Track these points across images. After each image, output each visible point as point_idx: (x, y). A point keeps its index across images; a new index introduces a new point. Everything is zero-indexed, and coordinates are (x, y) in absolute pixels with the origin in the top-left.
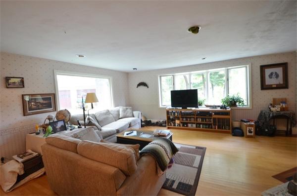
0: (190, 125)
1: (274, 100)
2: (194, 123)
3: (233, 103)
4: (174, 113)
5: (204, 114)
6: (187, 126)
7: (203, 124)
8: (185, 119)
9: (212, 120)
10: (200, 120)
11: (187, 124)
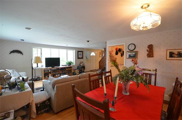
0: (56, 75)
1: (81, 62)
2: (59, 74)
3: (70, 63)
4: (46, 71)
5: (62, 69)
6: (55, 76)
7: (62, 73)
8: (54, 73)
9: (66, 71)
10: (61, 72)
11: (55, 75)
